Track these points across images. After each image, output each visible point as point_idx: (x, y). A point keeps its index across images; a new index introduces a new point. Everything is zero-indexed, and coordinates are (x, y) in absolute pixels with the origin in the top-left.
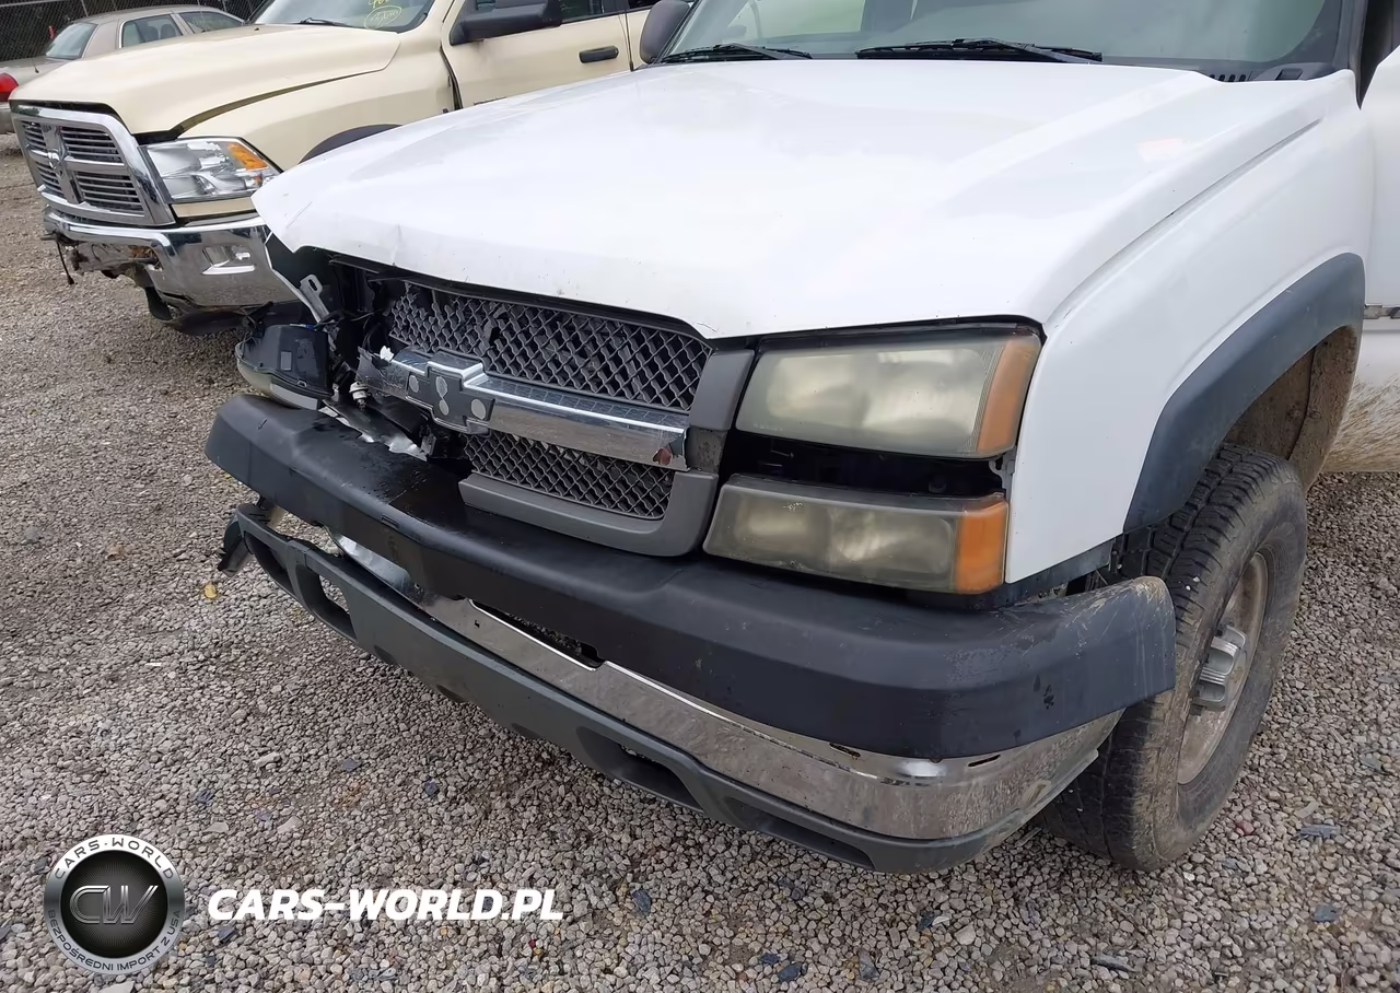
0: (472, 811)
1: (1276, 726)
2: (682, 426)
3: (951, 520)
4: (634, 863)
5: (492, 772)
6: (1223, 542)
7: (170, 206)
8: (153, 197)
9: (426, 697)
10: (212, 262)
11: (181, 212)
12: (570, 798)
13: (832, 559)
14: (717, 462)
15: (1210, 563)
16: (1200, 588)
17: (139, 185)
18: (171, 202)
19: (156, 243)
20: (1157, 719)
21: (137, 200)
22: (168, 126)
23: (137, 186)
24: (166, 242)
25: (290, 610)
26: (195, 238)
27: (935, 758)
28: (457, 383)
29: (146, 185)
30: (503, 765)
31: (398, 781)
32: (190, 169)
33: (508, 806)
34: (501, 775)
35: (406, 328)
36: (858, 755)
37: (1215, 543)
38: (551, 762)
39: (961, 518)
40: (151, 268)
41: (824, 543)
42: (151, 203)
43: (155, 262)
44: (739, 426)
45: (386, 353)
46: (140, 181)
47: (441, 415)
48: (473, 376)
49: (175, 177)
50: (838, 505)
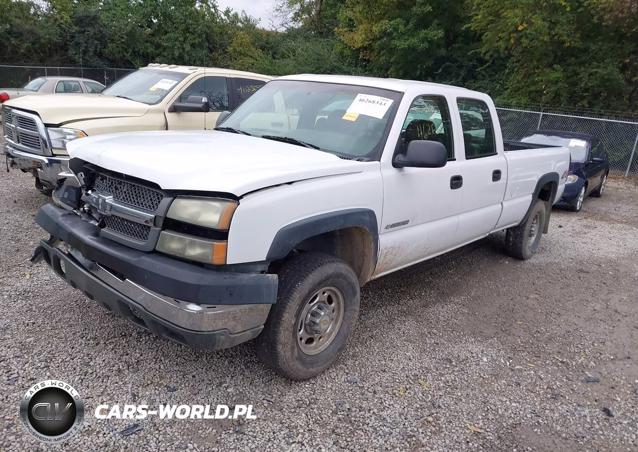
0: (93, 342)
1: (361, 356)
2: (154, 214)
3: (212, 244)
4: (138, 361)
5: (104, 335)
6: (310, 275)
7: (51, 149)
8: (46, 146)
9: (91, 314)
10: (62, 171)
11: (55, 152)
12: (126, 344)
13: (186, 254)
14: (161, 225)
15: (305, 280)
16: (301, 286)
17: (42, 141)
18: (52, 148)
19: (43, 161)
20: (283, 321)
21: (40, 146)
22: (57, 123)
23: (41, 141)
24: (47, 161)
25: (55, 286)
26: (58, 162)
27: (198, 304)
28: (104, 200)
29: (44, 142)
30: (108, 334)
31: (72, 333)
32: (61, 138)
33: (105, 343)
34: (107, 336)
35: (97, 186)
36: (179, 302)
37: (308, 275)
38: (125, 335)
39: (214, 244)
40: (39, 170)
41: (184, 249)
42: (45, 148)
43: (41, 168)
44: (168, 216)
45: (90, 192)
46: (42, 139)
47: (99, 209)
48: (109, 199)
49: (56, 140)
50: (188, 238)
